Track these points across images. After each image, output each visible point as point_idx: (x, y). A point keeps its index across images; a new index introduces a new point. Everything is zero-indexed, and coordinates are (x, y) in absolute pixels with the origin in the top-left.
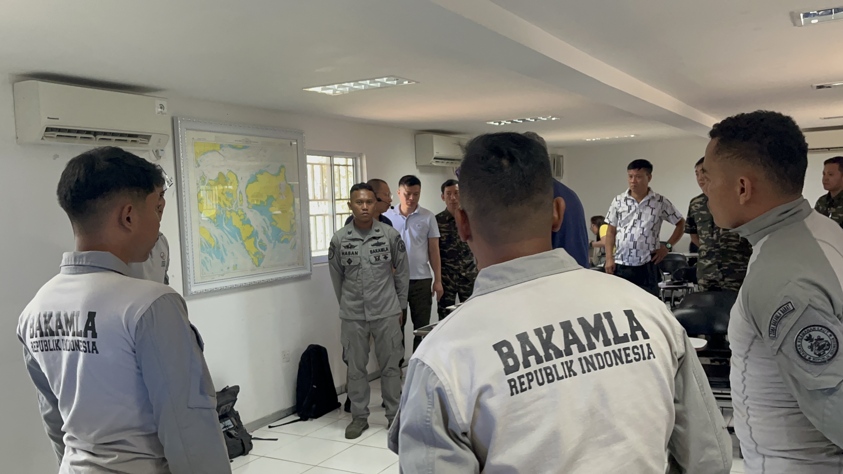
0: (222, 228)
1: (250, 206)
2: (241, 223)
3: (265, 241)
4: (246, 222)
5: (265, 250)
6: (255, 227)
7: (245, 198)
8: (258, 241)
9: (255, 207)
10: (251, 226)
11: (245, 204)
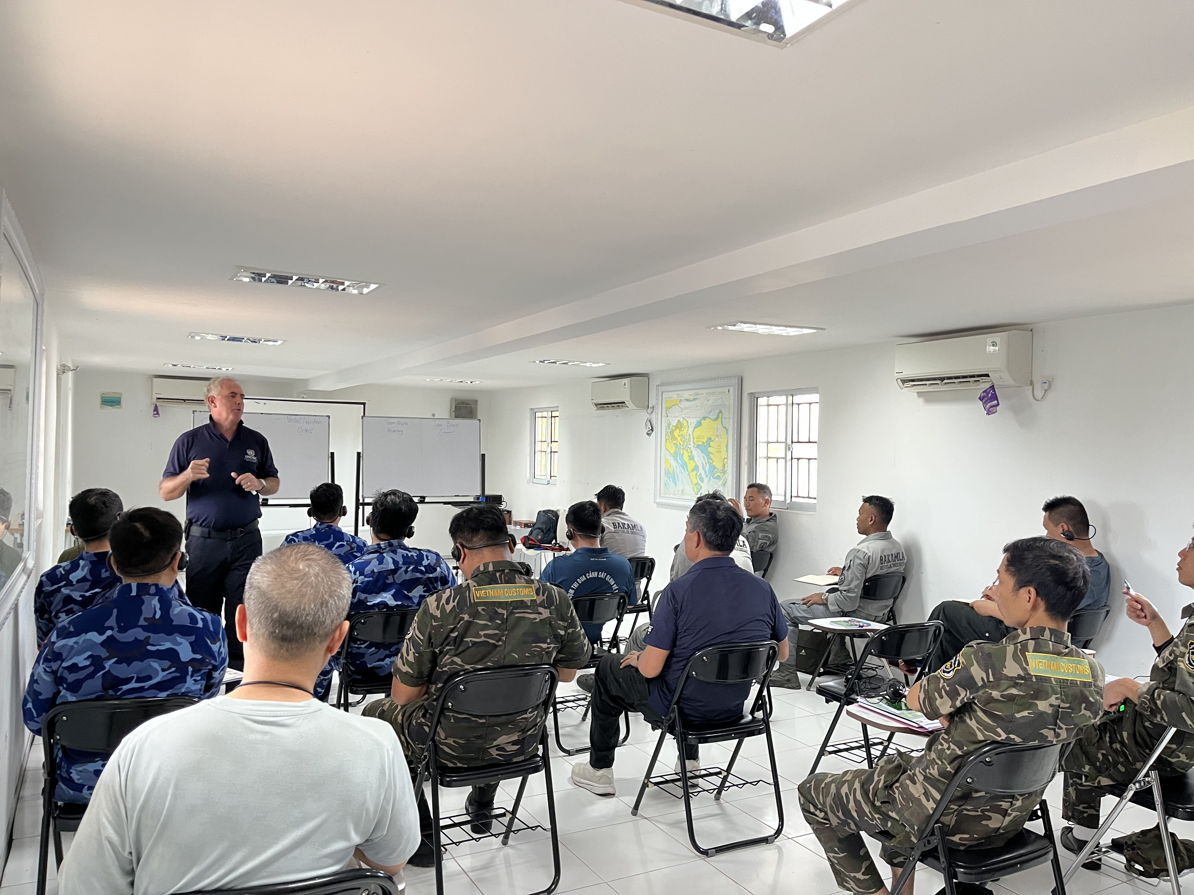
0: (677, 461)
1: (695, 446)
2: (688, 458)
3: (703, 475)
4: (691, 458)
5: (702, 482)
6: (697, 463)
7: (692, 440)
8: (698, 474)
9: (698, 446)
10: (695, 462)
11: (692, 444)
